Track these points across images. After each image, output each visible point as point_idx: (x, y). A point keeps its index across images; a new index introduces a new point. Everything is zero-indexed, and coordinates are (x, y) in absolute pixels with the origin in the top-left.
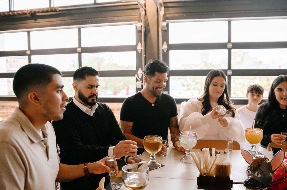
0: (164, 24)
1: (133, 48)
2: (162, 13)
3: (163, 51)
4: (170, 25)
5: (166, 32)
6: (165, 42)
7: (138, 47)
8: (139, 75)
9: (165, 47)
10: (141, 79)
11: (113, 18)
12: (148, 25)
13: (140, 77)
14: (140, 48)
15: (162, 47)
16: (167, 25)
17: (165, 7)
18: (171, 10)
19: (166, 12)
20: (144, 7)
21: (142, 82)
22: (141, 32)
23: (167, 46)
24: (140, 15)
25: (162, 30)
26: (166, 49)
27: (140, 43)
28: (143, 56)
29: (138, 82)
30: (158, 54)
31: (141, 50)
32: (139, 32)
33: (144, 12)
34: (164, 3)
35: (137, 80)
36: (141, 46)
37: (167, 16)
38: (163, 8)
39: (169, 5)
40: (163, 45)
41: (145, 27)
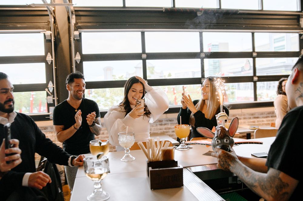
0: (77, 33)
1: (42, 59)
2: (73, 21)
3: (76, 62)
4: (83, 34)
5: (78, 42)
6: (78, 53)
7: (47, 58)
8: (49, 89)
9: (78, 57)
10: (53, 93)
11: (15, 24)
12: (58, 34)
13: (51, 91)
14: (50, 58)
15: (75, 58)
16: (80, 34)
17: (76, 16)
18: (83, 19)
19: (77, 21)
20: (53, 14)
21: (54, 97)
22: (50, 41)
23: (80, 57)
24: (49, 22)
25: (74, 39)
26: (79, 61)
27: (49, 54)
28: (54, 67)
29: (49, 97)
30: (71, 65)
31: (51, 61)
32: (48, 41)
33: (53, 20)
34: (75, 11)
35: (48, 95)
36: (51, 56)
37: (79, 25)
38: (74, 16)
39: (81, 13)
40: (76, 56)
41: (55, 36)
